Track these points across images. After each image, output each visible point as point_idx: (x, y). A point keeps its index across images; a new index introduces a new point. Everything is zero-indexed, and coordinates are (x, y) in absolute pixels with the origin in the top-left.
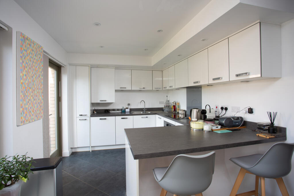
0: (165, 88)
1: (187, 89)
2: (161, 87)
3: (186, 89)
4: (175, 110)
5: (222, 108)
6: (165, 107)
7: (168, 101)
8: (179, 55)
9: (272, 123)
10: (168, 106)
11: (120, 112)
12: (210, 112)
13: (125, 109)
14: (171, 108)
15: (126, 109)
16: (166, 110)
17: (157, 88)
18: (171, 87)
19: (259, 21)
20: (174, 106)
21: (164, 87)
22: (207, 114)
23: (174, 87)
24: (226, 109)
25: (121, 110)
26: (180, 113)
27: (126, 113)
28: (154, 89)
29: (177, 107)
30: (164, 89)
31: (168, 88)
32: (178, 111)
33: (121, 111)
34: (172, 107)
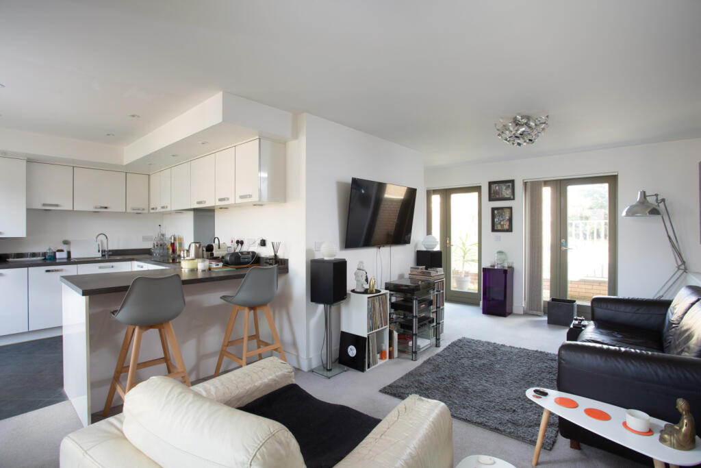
0: (153, 209)
1: (194, 213)
2: (146, 207)
3: (192, 213)
4: (174, 251)
5: (238, 242)
6: (154, 247)
7: (163, 235)
8: (173, 156)
9: (275, 255)
10: (161, 245)
11: (40, 260)
12: (219, 248)
13: (55, 253)
14: (168, 249)
15: (57, 253)
16: (157, 252)
17: (139, 209)
18: (163, 207)
19: (257, 137)
20: (173, 245)
21: (152, 207)
22: (214, 252)
23: (169, 209)
24: (242, 243)
25: (44, 254)
26: (182, 256)
27: (58, 261)
28: (129, 210)
29: (177, 245)
30: (152, 211)
31: (159, 209)
32: (178, 253)
33: (43, 258)
34: (169, 246)
